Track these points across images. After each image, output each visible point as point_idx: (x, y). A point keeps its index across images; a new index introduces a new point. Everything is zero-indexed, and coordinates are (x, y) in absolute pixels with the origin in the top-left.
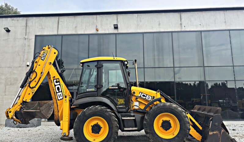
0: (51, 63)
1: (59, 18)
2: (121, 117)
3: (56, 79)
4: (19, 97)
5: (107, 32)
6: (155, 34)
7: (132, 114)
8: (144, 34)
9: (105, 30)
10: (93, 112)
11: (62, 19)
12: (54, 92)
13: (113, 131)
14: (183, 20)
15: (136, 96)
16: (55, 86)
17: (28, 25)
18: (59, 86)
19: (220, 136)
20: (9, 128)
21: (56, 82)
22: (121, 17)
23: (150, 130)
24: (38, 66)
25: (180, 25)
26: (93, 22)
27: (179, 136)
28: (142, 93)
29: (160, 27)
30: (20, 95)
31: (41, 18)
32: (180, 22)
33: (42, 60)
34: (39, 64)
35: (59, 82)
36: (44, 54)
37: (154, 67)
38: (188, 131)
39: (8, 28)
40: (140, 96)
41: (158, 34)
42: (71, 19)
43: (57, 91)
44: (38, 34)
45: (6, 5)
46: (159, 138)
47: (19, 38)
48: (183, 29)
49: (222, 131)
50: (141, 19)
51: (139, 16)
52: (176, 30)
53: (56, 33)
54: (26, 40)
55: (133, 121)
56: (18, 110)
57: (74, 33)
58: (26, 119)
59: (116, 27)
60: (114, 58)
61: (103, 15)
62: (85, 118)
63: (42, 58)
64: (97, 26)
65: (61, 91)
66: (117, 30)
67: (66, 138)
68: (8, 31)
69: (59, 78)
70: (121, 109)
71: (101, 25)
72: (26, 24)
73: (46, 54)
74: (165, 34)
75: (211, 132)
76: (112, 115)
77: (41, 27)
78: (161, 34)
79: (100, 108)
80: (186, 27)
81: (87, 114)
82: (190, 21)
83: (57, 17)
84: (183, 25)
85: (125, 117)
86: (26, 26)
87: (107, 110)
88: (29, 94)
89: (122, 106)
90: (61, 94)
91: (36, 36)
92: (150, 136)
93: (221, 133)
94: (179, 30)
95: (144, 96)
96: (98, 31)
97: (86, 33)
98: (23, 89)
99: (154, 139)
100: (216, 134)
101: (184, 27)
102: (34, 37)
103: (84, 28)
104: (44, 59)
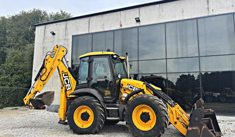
0: (59, 60)
1: (89, 19)
2: (106, 107)
3: (65, 73)
4: (34, 88)
5: (130, 26)
6: (178, 23)
7: (117, 105)
8: (166, 24)
9: (128, 24)
10: (81, 102)
11: (92, 18)
12: (63, 84)
13: (97, 119)
14: (210, 4)
15: (124, 88)
16: (64, 78)
17: (67, 27)
18: (67, 79)
19: (200, 133)
20: (49, 112)
21: (65, 75)
22: (142, 9)
23: (129, 121)
24: (48, 63)
25: (207, 10)
26: (118, 19)
27: (155, 128)
28: (129, 85)
29: (183, 15)
30: (34, 86)
31: (77, 20)
32: (207, 6)
33: (52, 57)
34: (49, 61)
35: (67, 75)
36: (53, 52)
37: (177, 57)
38: (164, 124)
39: (53, 32)
40: (128, 88)
41: (182, 22)
42: (99, 18)
43: (66, 83)
44: (74, 34)
45: (62, 12)
46: (137, 130)
47: (61, 39)
48: (211, 14)
49: (203, 127)
50: (163, 9)
51: (160, 6)
52: (202, 16)
53: (87, 32)
54: (66, 40)
55: (117, 111)
56: (32, 98)
57: (101, 30)
58: (39, 105)
59: (138, 21)
60: (103, 53)
61: (126, 10)
62: (75, 107)
63: (51, 56)
64: (120, 22)
65: (70, 83)
66: (139, 23)
67: (61, 122)
68: (54, 34)
69: (67, 72)
70: (108, 100)
71: (125, 20)
72: (66, 26)
73: (55, 53)
75: (189, 127)
76: (96, 105)
77: (76, 28)
78: (184, 22)
79: (87, 98)
80: (214, 10)
81: (76, 103)
82: (220, 4)
83: (88, 18)
84: (211, 10)
85: (111, 107)
86: (66, 29)
87: (93, 100)
88: (41, 85)
89: (109, 97)
90: (69, 86)
91: (73, 36)
92: (129, 126)
93: (202, 130)
94: (206, 15)
95: (131, 87)
96: (121, 26)
97: (112, 29)
98: (36, 82)
99: (131, 129)
100: (196, 130)
101: (211, 11)
102: (71, 38)
103: (110, 25)
104: (53, 57)
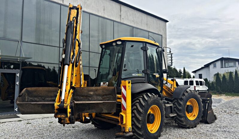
6: (100, 18)
8: (90, 15)
14: (122, 12)
23: (184, 114)
25: (120, 17)
28: (165, 81)
29: (105, 13)
32: (120, 14)
40: (164, 84)
41: (103, 19)
48: (122, 21)
49: (212, 110)
52: (117, 20)
55: (170, 108)
62: (148, 108)
74: (108, 21)
80: (124, 19)
82: (127, 15)
84: (122, 17)
92: (184, 119)
99: (186, 121)
100: (210, 112)
101: (122, 19)
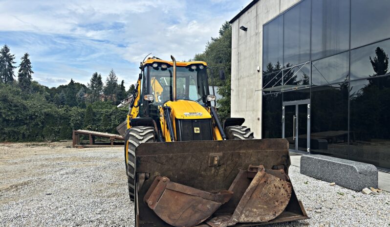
17: (258, 13)
39: (243, 26)
44: (265, 22)
47: (252, 35)
53: (278, 13)
54: (257, 35)
68: (245, 29)
77: (266, 11)
86: (257, 16)
91: (264, 26)
102: (262, 29)
